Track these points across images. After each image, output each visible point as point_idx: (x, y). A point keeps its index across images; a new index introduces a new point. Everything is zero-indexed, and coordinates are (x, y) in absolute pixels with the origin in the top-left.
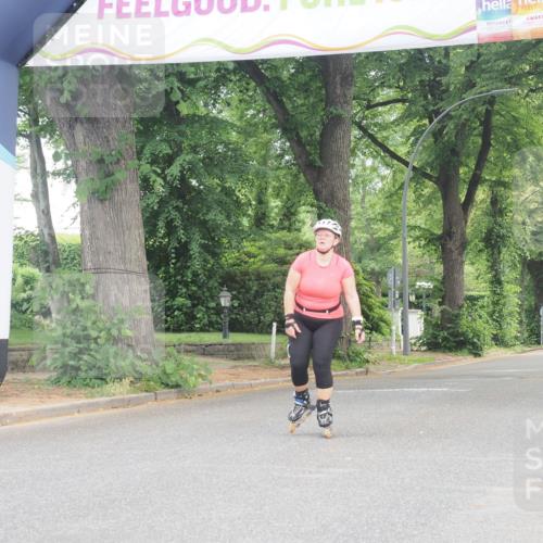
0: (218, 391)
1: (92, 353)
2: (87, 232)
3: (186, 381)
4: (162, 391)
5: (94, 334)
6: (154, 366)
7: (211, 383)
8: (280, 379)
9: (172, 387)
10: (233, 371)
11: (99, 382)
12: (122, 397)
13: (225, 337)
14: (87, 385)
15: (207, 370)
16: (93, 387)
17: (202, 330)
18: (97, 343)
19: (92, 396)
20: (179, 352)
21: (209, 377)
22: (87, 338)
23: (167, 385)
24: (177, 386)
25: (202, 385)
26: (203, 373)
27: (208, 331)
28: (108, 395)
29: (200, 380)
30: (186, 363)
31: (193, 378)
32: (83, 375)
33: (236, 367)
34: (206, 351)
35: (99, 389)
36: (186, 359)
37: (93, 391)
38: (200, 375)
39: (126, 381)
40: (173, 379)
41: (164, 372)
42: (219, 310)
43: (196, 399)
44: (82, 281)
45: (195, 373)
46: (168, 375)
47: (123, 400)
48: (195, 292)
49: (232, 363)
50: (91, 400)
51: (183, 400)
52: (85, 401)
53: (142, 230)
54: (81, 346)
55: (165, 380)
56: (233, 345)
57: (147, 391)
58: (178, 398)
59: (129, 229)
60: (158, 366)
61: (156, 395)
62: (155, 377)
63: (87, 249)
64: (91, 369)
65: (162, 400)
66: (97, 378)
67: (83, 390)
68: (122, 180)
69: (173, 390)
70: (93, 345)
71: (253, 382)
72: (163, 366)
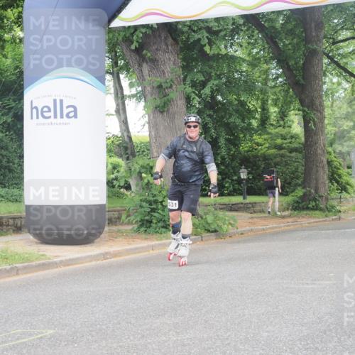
0: (242, 234)
1: (159, 211)
2: (153, 133)
3: (221, 228)
4: (206, 235)
5: (160, 199)
6: (200, 219)
7: (237, 228)
8: (282, 225)
9: (212, 232)
10: (251, 221)
11: (164, 230)
13: (244, 198)
14: (157, 232)
15: (235, 221)
16: (161, 233)
17: (229, 194)
18: (162, 205)
19: (161, 240)
20: (216, 209)
21: (236, 225)
22: (156, 202)
23: (209, 231)
24: (215, 231)
25: (231, 230)
26: (232, 222)
27: (233, 195)
29: (230, 226)
30: (221, 216)
31: (226, 226)
32: (154, 225)
33: (252, 218)
34: (233, 208)
35: (165, 235)
36: (221, 214)
37: (162, 236)
38: (230, 224)
40: (213, 227)
41: (207, 223)
42: (240, 181)
43: (228, 239)
44: (151, 164)
45: (227, 222)
46: (209, 224)
48: (224, 170)
49: (250, 215)
50: (160, 242)
51: (220, 240)
52: (157, 242)
54: (152, 207)
55: (207, 227)
56: (250, 203)
57: (195, 235)
58: (216, 239)
60: (202, 218)
61: (202, 237)
62: (201, 226)
63: (153, 144)
64: (159, 222)
65: (206, 240)
66: (163, 227)
67: (154, 236)
68: (174, 98)
69: (213, 234)
70: (160, 206)
71: (264, 227)
72: (206, 218)
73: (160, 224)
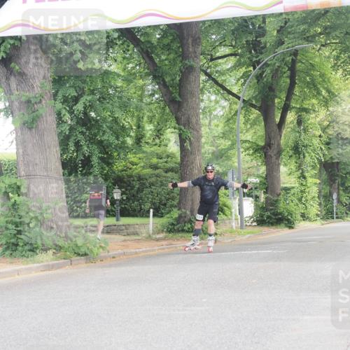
0: (114, 257)
1: (26, 233)
2: (21, 151)
3: (92, 251)
4: (75, 258)
5: (27, 220)
6: (69, 242)
7: (108, 252)
8: (156, 248)
9: (82, 255)
10: (124, 243)
11: (31, 253)
12: (47, 263)
13: (117, 220)
14: (23, 256)
15: (106, 243)
16: (28, 257)
18: (29, 226)
19: (27, 264)
20: (86, 231)
21: (108, 248)
22: (23, 223)
23: (79, 255)
24: (86, 255)
25: (102, 253)
26: (103, 245)
28: (38, 262)
29: (101, 250)
30: (91, 239)
31: (96, 248)
32: (20, 248)
33: (125, 241)
35: (32, 259)
36: (91, 236)
37: (28, 260)
38: (101, 246)
39: (50, 252)
40: (83, 250)
41: (77, 246)
42: (113, 202)
43: (99, 263)
44: (18, 184)
46: (79, 247)
47: (49, 265)
49: (123, 238)
50: (26, 266)
51: (90, 264)
52: (23, 267)
53: (58, 148)
54: (19, 229)
55: (77, 250)
56: (123, 225)
57: (64, 259)
58: (86, 263)
59: (49, 147)
60: (72, 241)
61: (71, 261)
62: (71, 249)
63: (20, 163)
64: (25, 245)
65: (75, 264)
66: (30, 250)
67: (20, 260)
68: (44, 114)
69: (82, 257)
70: (27, 228)
71: (137, 250)
72: (75, 241)
73: (27, 248)
